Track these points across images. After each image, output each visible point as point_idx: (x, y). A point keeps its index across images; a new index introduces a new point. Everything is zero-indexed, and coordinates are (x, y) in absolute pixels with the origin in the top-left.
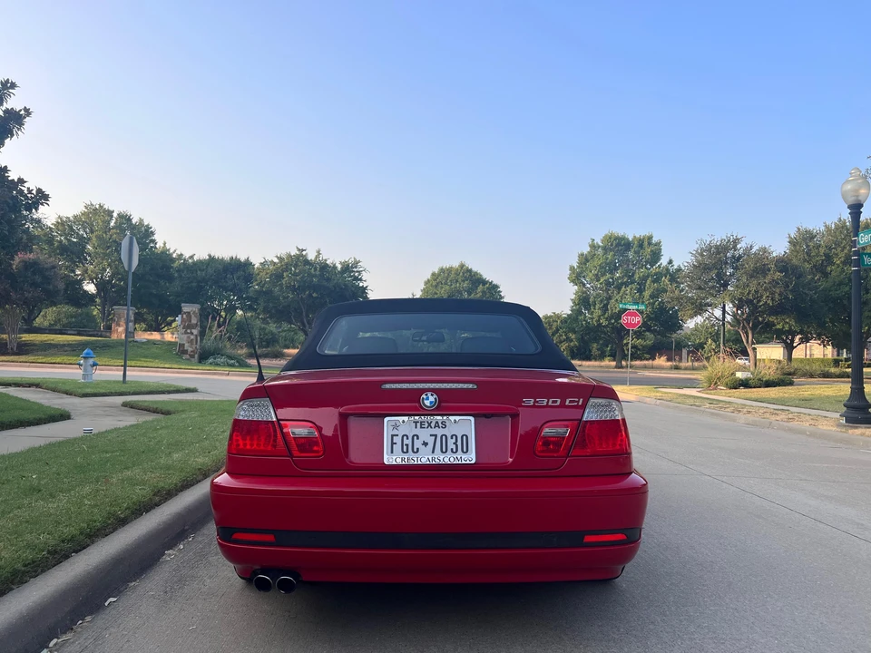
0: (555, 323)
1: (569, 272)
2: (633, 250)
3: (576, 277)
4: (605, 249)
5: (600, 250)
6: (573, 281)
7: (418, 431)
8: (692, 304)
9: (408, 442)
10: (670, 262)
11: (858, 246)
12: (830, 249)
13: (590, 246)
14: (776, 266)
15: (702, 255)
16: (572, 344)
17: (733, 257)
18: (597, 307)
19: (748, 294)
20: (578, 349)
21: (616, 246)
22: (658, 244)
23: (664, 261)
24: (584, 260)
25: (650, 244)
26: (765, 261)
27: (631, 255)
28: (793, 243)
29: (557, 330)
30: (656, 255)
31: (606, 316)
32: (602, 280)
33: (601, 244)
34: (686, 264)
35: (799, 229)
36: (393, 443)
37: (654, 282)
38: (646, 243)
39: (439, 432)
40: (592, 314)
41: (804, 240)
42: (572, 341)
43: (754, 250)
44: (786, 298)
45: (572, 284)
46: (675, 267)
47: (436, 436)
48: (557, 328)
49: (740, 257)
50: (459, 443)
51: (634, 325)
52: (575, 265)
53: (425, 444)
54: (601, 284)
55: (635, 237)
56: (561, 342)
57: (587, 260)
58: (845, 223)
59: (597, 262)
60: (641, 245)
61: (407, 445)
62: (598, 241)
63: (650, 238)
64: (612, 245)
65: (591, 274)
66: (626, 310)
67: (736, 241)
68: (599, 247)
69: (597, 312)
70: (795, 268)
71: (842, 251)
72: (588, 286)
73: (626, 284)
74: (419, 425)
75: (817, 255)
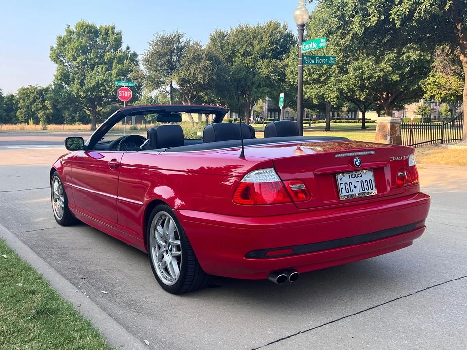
0: (32, 95)
1: (50, 52)
2: (101, 37)
3: (57, 57)
4: (79, 34)
5: (75, 35)
6: (55, 60)
7: (351, 180)
8: (152, 82)
9: (348, 186)
10: (128, 48)
11: (302, 51)
12: (235, 46)
13: (66, 30)
14: (206, 56)
15: (157, 44)
16: (47, 112)
17: (178, 48)
18: (76, 82)
19: (189, 75)
20: (53, 115)
21: (88, 33)
22: (119, 33)
23: (124, 47)
24: (63, 43)
25: (113, 33)
26: (200, 52)
27: (99, 41)
28: (213, 40)
29: (34, 101)
30: (118, 42)
31: (84, 89)
32: (78, 60)
33: (75, 30)
34: (146, 51)
35: (216, 30)
36: (342, 188)
37: (118, 63)
38: (110, 32)
39: (360, 179)
40: (72, 88)
41: (219, 38)
42: (47, 109)
43: (191, 44)
44: (212, 79)
45: (53, 62)
46: (132, 52)
47: (358, 182)
48: (33, 98)
49: (182, 48)
50: (369, 185)
51: (127, 98)
52: (55, 46)
53: (355, 187)
54: (78, 63)
55: (101, 26)
56: (38, 110)
57: (64, 43)
58: (243, 28)
59: (74, 45)
60: (107, 34)
61: (348, 188)
62: (73, 28)
63: (113, 28)
64: (84, 31)
65: (69, 55)
66: (120, 86)
67: (179, 37)
68: (74, 32)
69: (76, 87)
70: (217, 58)
71: (242, 47)
72: (66, 64)
73: (98, 64)
74: (350, 176)
75: (227, 50)
